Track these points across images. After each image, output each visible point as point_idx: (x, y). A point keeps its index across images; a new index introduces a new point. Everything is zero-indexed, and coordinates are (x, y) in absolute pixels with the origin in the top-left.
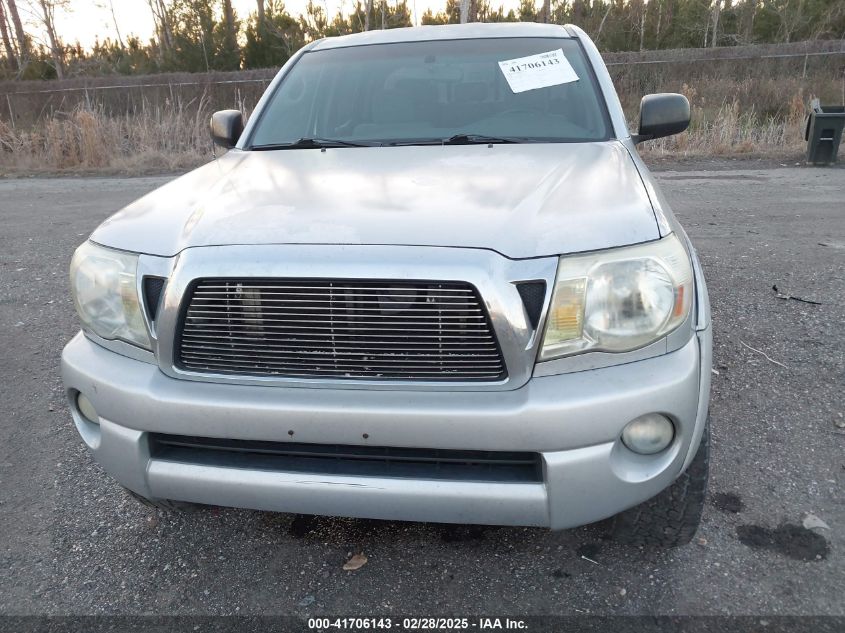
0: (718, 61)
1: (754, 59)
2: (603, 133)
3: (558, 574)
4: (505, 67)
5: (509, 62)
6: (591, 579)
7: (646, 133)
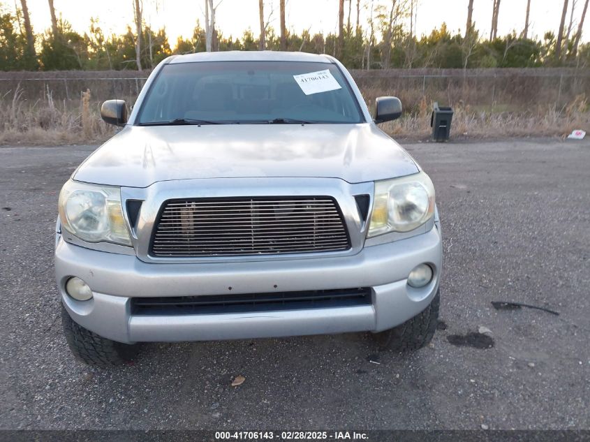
0: (373, 78)
1: (395, 78)
2: (358, 119)
3: (359, 372)
4: (298, 79)
5: (300, 76)
6: (378, 372)
7: (379, 119)
